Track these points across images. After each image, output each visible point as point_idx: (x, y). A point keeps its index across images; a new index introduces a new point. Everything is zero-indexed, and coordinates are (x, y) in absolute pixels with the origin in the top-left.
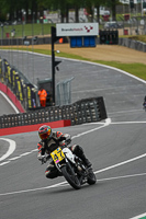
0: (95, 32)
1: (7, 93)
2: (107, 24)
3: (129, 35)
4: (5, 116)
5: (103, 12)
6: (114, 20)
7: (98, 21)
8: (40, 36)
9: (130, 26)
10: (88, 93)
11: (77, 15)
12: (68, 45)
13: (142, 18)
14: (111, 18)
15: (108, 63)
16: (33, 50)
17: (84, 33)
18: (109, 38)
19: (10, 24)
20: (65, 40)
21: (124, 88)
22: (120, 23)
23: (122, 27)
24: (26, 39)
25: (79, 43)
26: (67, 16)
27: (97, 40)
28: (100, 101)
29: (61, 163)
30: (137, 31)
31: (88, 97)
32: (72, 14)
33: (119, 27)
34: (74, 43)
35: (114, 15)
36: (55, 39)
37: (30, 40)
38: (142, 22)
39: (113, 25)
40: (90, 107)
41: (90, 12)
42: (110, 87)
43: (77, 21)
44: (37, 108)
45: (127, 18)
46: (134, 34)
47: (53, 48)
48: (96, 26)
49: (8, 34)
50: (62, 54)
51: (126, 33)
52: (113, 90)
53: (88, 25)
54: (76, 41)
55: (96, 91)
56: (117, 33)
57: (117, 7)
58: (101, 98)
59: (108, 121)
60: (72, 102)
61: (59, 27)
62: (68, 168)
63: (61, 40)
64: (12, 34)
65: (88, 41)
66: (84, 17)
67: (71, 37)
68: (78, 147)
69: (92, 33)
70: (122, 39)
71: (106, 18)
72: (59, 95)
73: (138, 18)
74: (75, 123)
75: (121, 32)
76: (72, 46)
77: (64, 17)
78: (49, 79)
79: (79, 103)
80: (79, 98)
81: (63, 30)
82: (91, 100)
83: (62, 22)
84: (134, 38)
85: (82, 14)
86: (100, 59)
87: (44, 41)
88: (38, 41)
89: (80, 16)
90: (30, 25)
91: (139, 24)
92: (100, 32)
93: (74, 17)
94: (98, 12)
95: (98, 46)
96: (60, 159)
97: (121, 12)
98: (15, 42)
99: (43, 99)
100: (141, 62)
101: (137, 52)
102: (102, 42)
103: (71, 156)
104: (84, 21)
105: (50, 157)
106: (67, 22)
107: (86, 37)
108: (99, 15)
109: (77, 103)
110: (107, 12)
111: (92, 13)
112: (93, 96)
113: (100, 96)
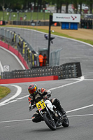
0: (78, 20)
1: (18, 56)
2: (86, 15)
4: (16, 71)
5: (84, 7)
6: (91, 13)
7: (80, 13)
8: (42, 21)
10: (70, 59)
11: (67, 8)
12: (60, 27)
14: (89, 12)
15: (85, 41)
16: (37, 30)
17: (71, 20)
18: (86, 24)
19: (23, 12)
20: (58, 24)
24: (33, 22)
25: (67, 26)
27: (79, 26)
28: (78, 65)
29: (43, 111)
31: (70, 62)
32: (64, 7)
34: (64, 26)
35: (91, 10)
36: (51, 23)
37: (35, 23)
39: (90, 17)
40: (71, 69)
41: (76, 7)
42: (85, 56)
43: (67, 12)
44: (37, 67)
47: (50, 28)
48: (78, 16)
49: (21, 18)
50: (55, 33)
52: (87, 59)
53: (74, 15)
54: (65, 25)
55: (76, 58)
56: (92, 21)
58: (79, 63)
59: (82, 78)
60: (60, 64)
61: (55, 15)
62: (48, 114)
63: (55, 24)
64: (24, 18)
65: (73, 26)
66: (72, 10)
67: (63, 23)
69: (75, 21)
71: (86, 11)
72: (52, 59)
74: (61, 78)
76: (62, 28)
77: (59, 9)
78: (46, 48)
79: (65, 65)
80: (64, 62)
81: (57, 17)
82: (72, 64)
83: (57, 12)
85: (70, 8)
86: (80, 37)
87: (44, 24)
88: (41, 24)
89: (69, 9)
90: (36, 13)
92: (81, 20)
93: (65, 10)
94: (81, 7)
95: (79, 29)
96: (43, 108)
98: (26, 23)
99: (41, 61)
102: (82, 27)
103: (50, 106)
104: (71, 13)
105: (35, 106)
106: (60, 12)
107: (72, 23)
108: (81, 9)
109: (63, 65)
110: (87, 7)
111: (77, 8)
112: (73, 61)
113: (78, 61)
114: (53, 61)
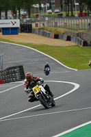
0: (18, 25)
2: (25, 20)
3: (39, 27)
5: (22, 12)
6: (29, 17)
7: (19, 18)
9: (39, 21)
11: (6, 14)
12: (1, 33)
13: (46, 16)
14: (27, 16)
15: (26, 45)
17: (11, 26)
18: (26, 28)
21: (36, 60)
22: (33, 19)
23: (35, 22)
25: (8, 32)
27: (19, 30)
28: (21, 68)
29: (38, 94)
30: (44, 25)
31: (13, 66)
32: (3, 14)
33: (32, 22)
34: (5, 32)
35: (29, 14)
38: (47, 19)
39: (29, 21)
40: (15, 72)
41: (14, 12)
42: (27, 60)
43: (6, 18)
45: (37, 16)
46: (42, 26)
48: (18, 21)
51: (37, 25)
52: (29, 61)
53: (13, 21)
55: (18, 62)
56: (31, 25)
57: (31, 9)
58: (22, 66)
60: (4, 69)
65: (13, 31)
66: (11, 16)
67: (3, 28)
69: (15, 26)
70: (34, 29)
71: (24, 16)
73: (44, 16)
74: (6, 82)
75: (33, 25)
76: (3, 34)
79: (8, 69)
80: (8, 67)
82: (15, 68)
84: (42, 28)
85: (10, 14)
89: (8, 15)
91: (44, 20)
92: (21, 25)
93: (4, 16)
94: (19, 13)
95: (19, 34)
96: (38, 92)
97: (33, 12)
100: (46, 44)
101: (44, 37)
102: (22, 31)
104: (11, 18)
108: (20, 14)
110: (25, 12)
111: (16, 13)
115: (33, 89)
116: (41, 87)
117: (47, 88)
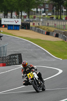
0: (19, 23)
2: (25, 20)
3: (35, 26)
5: (24, 14)
6: (29, 18)
7: (21, 18)
9: (36, 21)
10: (14, 51)
11: (11, 15)
12: (7, 28)
13: (41, 18)
14: (27, 17)
15: (25, 38)
17: (14, 23)
18: (25, 26)
20: (5, 26)
21: (31, 50)
22: (31, 20)
23: (32, 21)
25: (12, 28)
26: (7, 15)
27: (20, 27)
28: (20, 55)
29: (31, 79)
30: (39, 24)
31: (14, 53)
32: (9, 14)
33: (31, 21)
34: (9, 27)
35: (29, 16)
38: (41, 20)
39: (28, 21)
40: (15, 58)
43: (11, 18)
45: (35, 17)
46: (37, 25)
48: (20, 20)
50: (3, 32)
51: (34, 24)
52: (26, 51)
53: (17, 20)
54: (10, 27)
55: (18, 51)
56: (29, 24)
57: (30, 12)
58: (21, 54)
60: (7, 55)
61: (3, 20)
63: (3, 26)
65: (16, 27)
66: (15, 16)
67: (8, 25)
68: (39, 73)
69: (18, 24)
70: (32, 27)
71: (25, 17)
74: (8, 65)
75: (31, 24)
77: (6, 16)
79: (10, 56)
80: (10, 54)
81: (5, 21)
82: (16, 55)
83: (5, 18)
84: (37, 27)
85: (14, 14)
86: (21, 36)
89: (13, 16)
92: (22, 23)
94: (21, 14)
95: (20, 30)
97: (32, 15)
101: (38, 34)
102: (22, 28)
104: (15, 18)
106: (7, 18)
107: (15, 25)
108: (21, 15)
109: (9, 56)
110: (26, 14)
111: (18, 14)
112: (17, 53)
113: (20, 53)
114: (2, 53)
115: (28, 75)
116: (34, 73)
117: (39, 75)
